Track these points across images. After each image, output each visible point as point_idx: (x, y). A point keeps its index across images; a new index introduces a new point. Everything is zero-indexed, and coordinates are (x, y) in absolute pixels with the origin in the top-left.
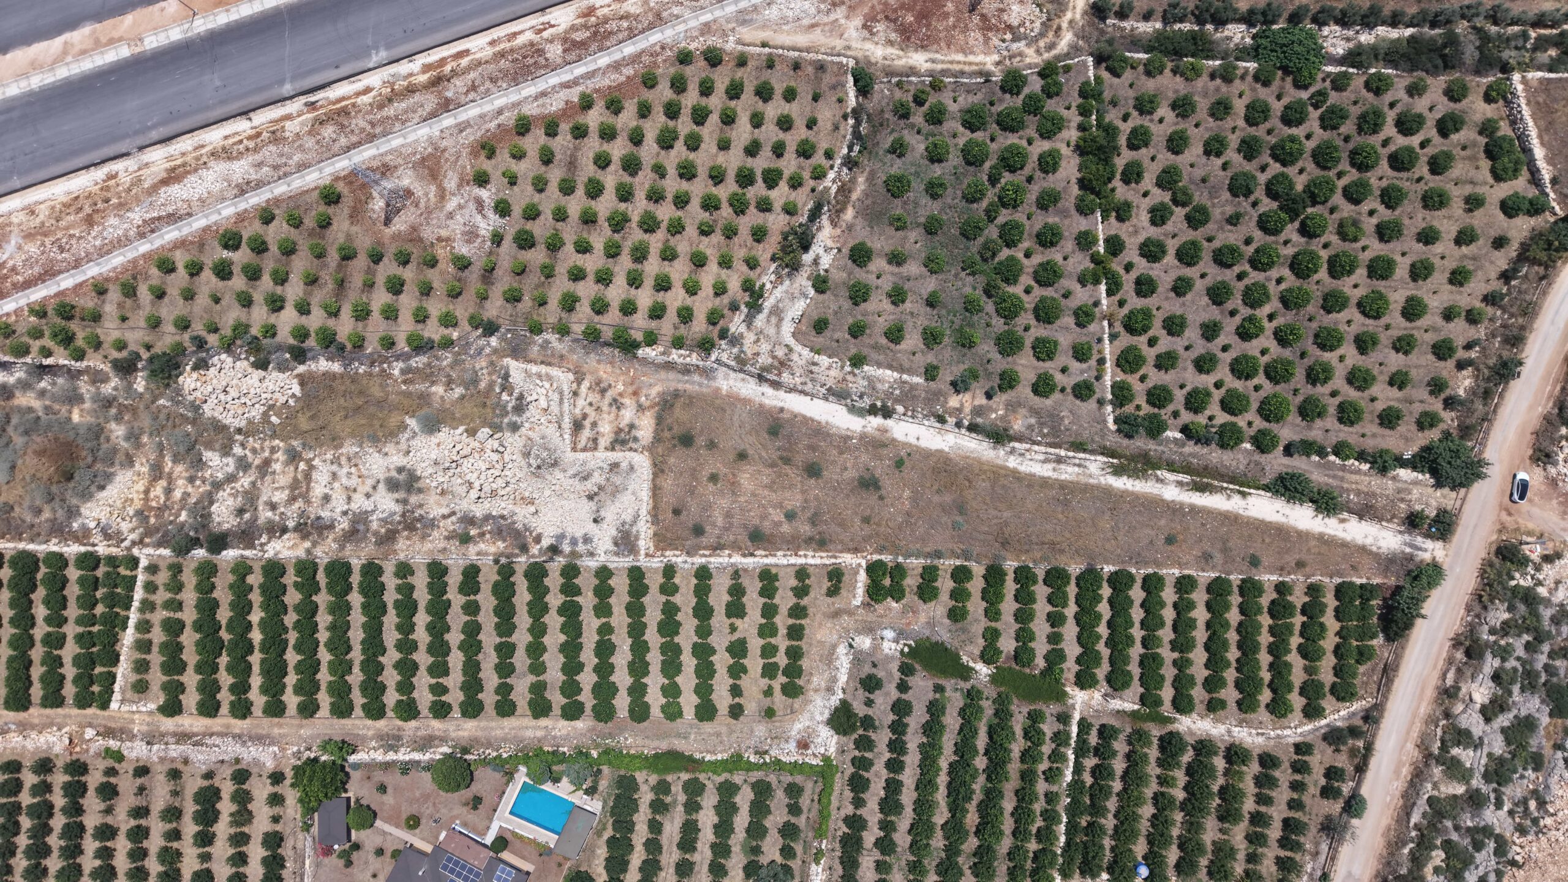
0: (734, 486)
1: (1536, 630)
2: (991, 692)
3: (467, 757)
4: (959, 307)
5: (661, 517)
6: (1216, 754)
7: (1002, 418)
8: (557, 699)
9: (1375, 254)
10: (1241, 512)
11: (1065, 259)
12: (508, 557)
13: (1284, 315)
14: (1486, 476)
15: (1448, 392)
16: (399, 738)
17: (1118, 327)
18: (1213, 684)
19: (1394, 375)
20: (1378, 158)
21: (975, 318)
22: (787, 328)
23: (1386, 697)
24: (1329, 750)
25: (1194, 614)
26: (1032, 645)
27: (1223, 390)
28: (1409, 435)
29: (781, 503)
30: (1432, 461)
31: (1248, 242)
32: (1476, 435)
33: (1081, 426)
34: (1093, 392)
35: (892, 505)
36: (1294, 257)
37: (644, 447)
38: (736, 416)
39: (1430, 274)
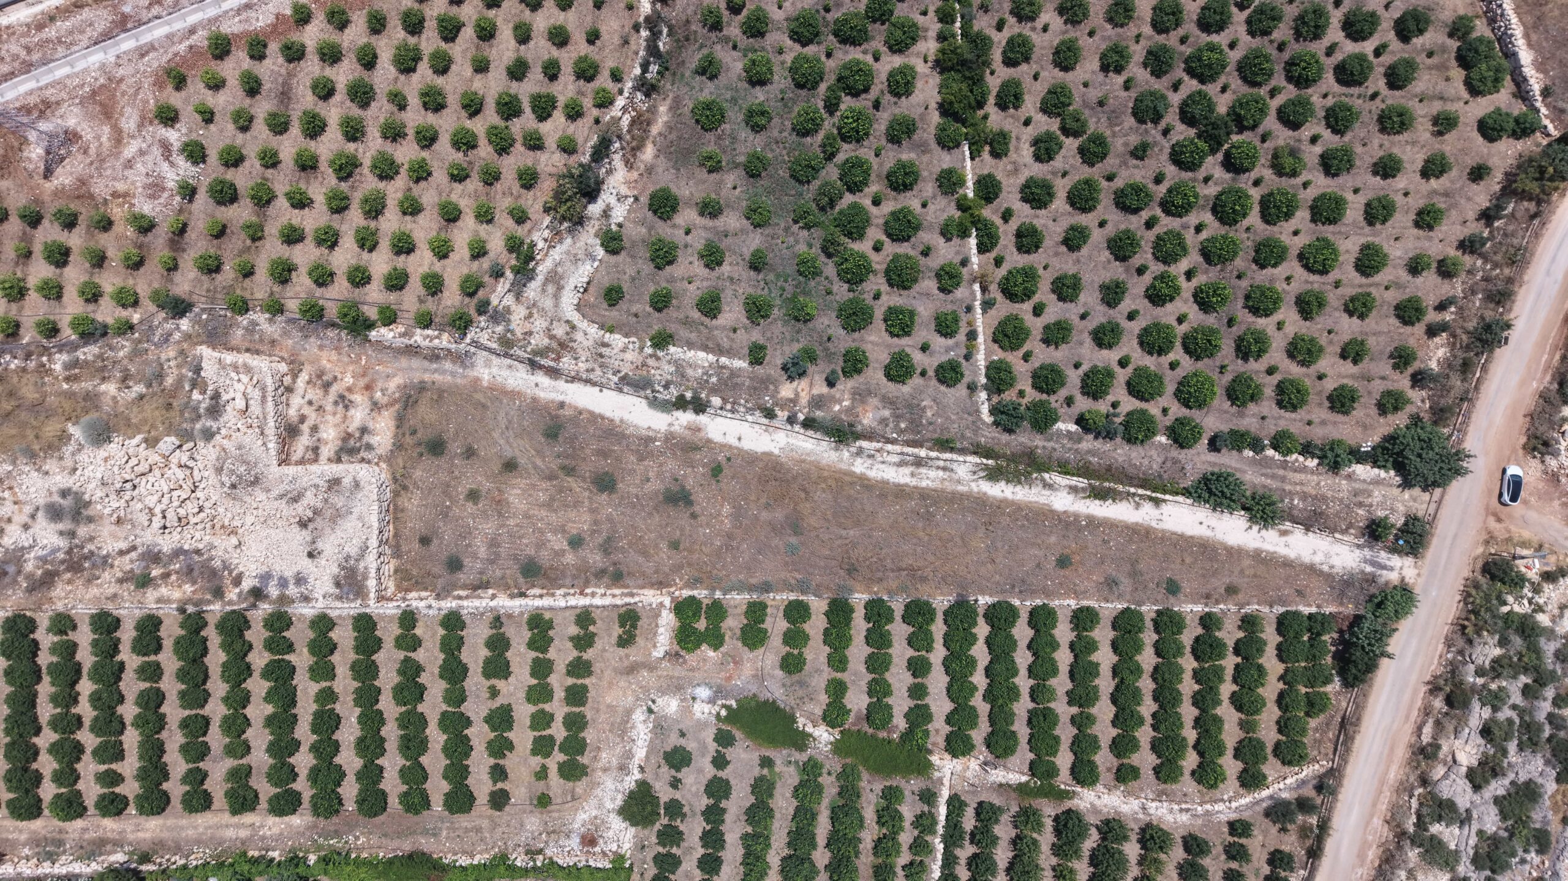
0: (500, 505)
1: (1536, 669)
2: (835, 765)
3: (144, 868)
4: (791, 270)
5: (404, 548)
6: (1126, 838)
7: (849, 410)
8: (266, 790)
9: (1320, 191)
10: (1154, 524)
11: (924, 206)
12: (196, 605)
13: (1206, 272)
14: (1467, 472)
15: (1416, 366)
16: (60, 843)
17: (995, 292)
18: (1122, 746)
19: (1347, 344)
20: (1320, 70)
21: (812, 283)
22: (569, 299)
23: (1344, 760)
24: (1274, 830)
25: (1095, 657)
26: (890, 700)
27: (1130, 369)
28: (1368, 421)
29: (564, 526)
30: (1397, 454)
31: (1158, 180)
32: (1454, 419)
33: (948, 418)
34: (962, 375)
35: (708, 525)
36: (1217, 197)
37: (380, 458)
38: (502, 414)
39: (1391, 215)
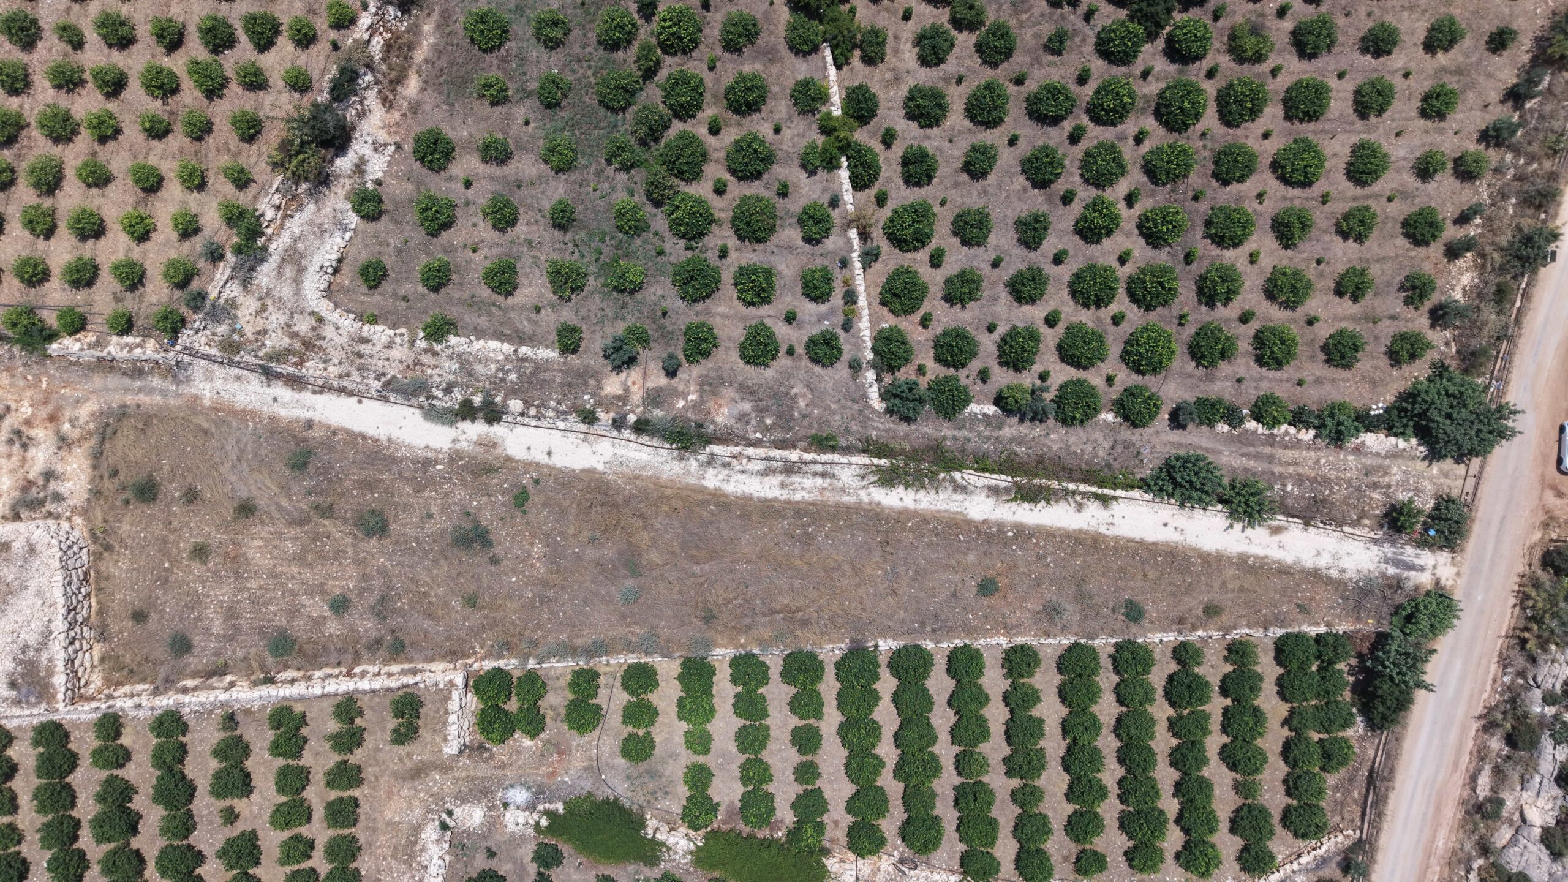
0: (236, 561)
4: (607, 225)
5: (114, 628)
7: (696, 406)
9: (1294, 79)
10: (1103, 530)
11: (777, 130)
13: (1152, 194)
14: (1513, 433)
15: (1435, 298)
17: (879, 240)
18: (1081, 826)
19: (1342, 277)
21: (638, 242)
22: (313, 284)
23: (1376, 827)
25: (1037, 711)
26: (771, 788)
27: (1060, 328)
28: (1377, 375)
29: (322, 585)
30: (1419, 415)
31: (1082, 80)
32: (1490, 365)
33: (827, 408)
34: (840, 351)
35: (514, 571)
36: (1161, 95)
37: (74, 510)
38: (232, 441)
39: (1389, 103)
